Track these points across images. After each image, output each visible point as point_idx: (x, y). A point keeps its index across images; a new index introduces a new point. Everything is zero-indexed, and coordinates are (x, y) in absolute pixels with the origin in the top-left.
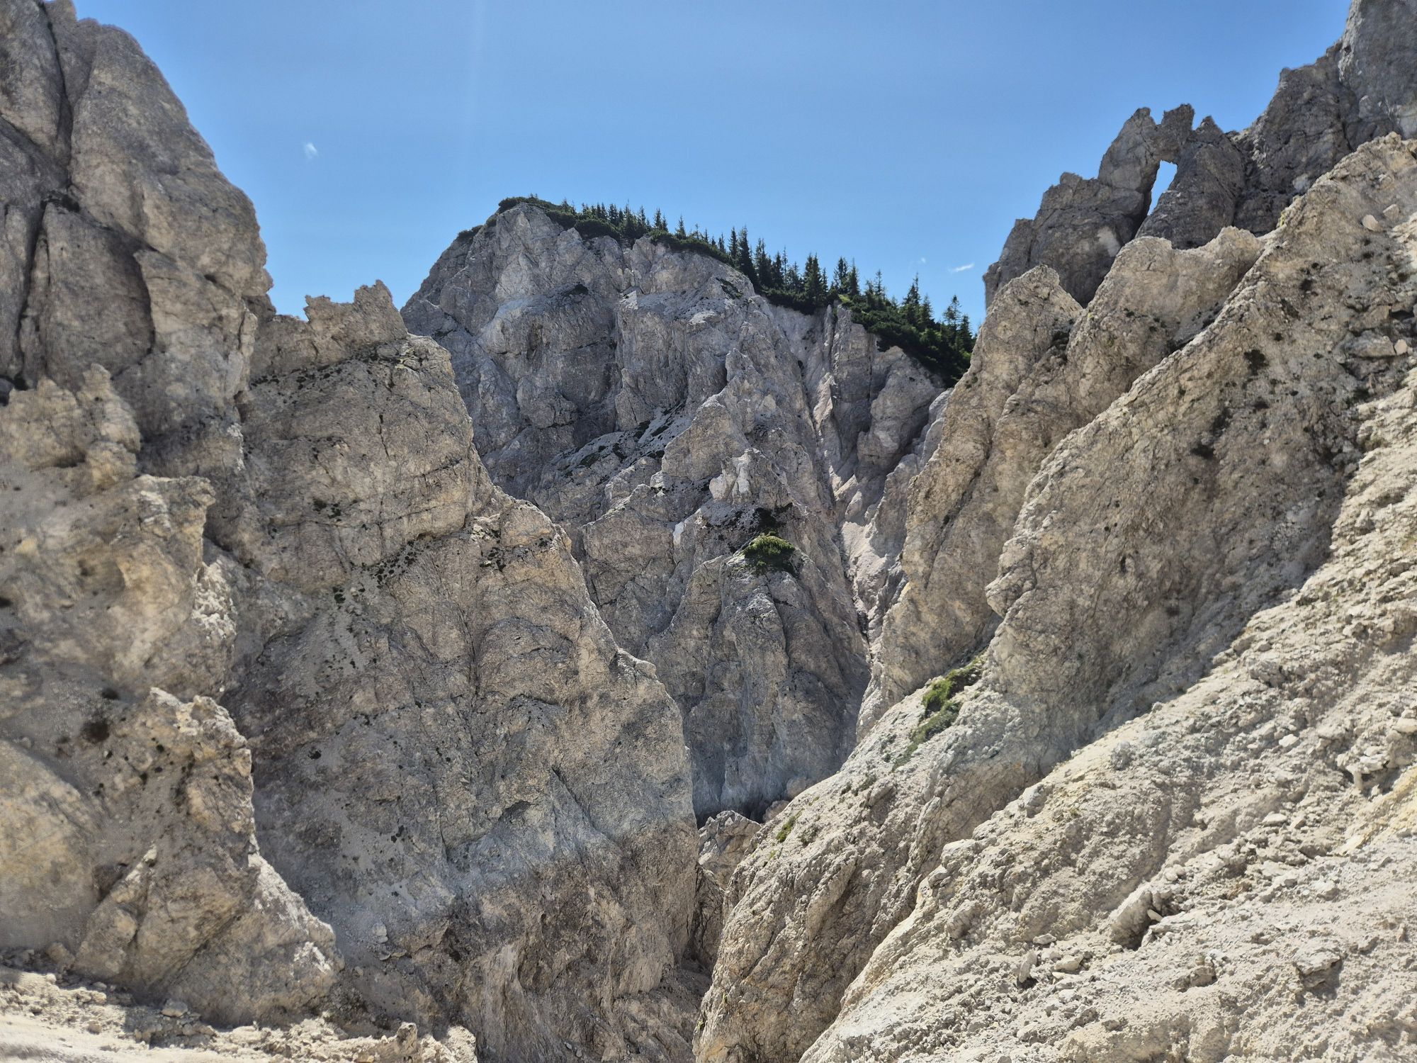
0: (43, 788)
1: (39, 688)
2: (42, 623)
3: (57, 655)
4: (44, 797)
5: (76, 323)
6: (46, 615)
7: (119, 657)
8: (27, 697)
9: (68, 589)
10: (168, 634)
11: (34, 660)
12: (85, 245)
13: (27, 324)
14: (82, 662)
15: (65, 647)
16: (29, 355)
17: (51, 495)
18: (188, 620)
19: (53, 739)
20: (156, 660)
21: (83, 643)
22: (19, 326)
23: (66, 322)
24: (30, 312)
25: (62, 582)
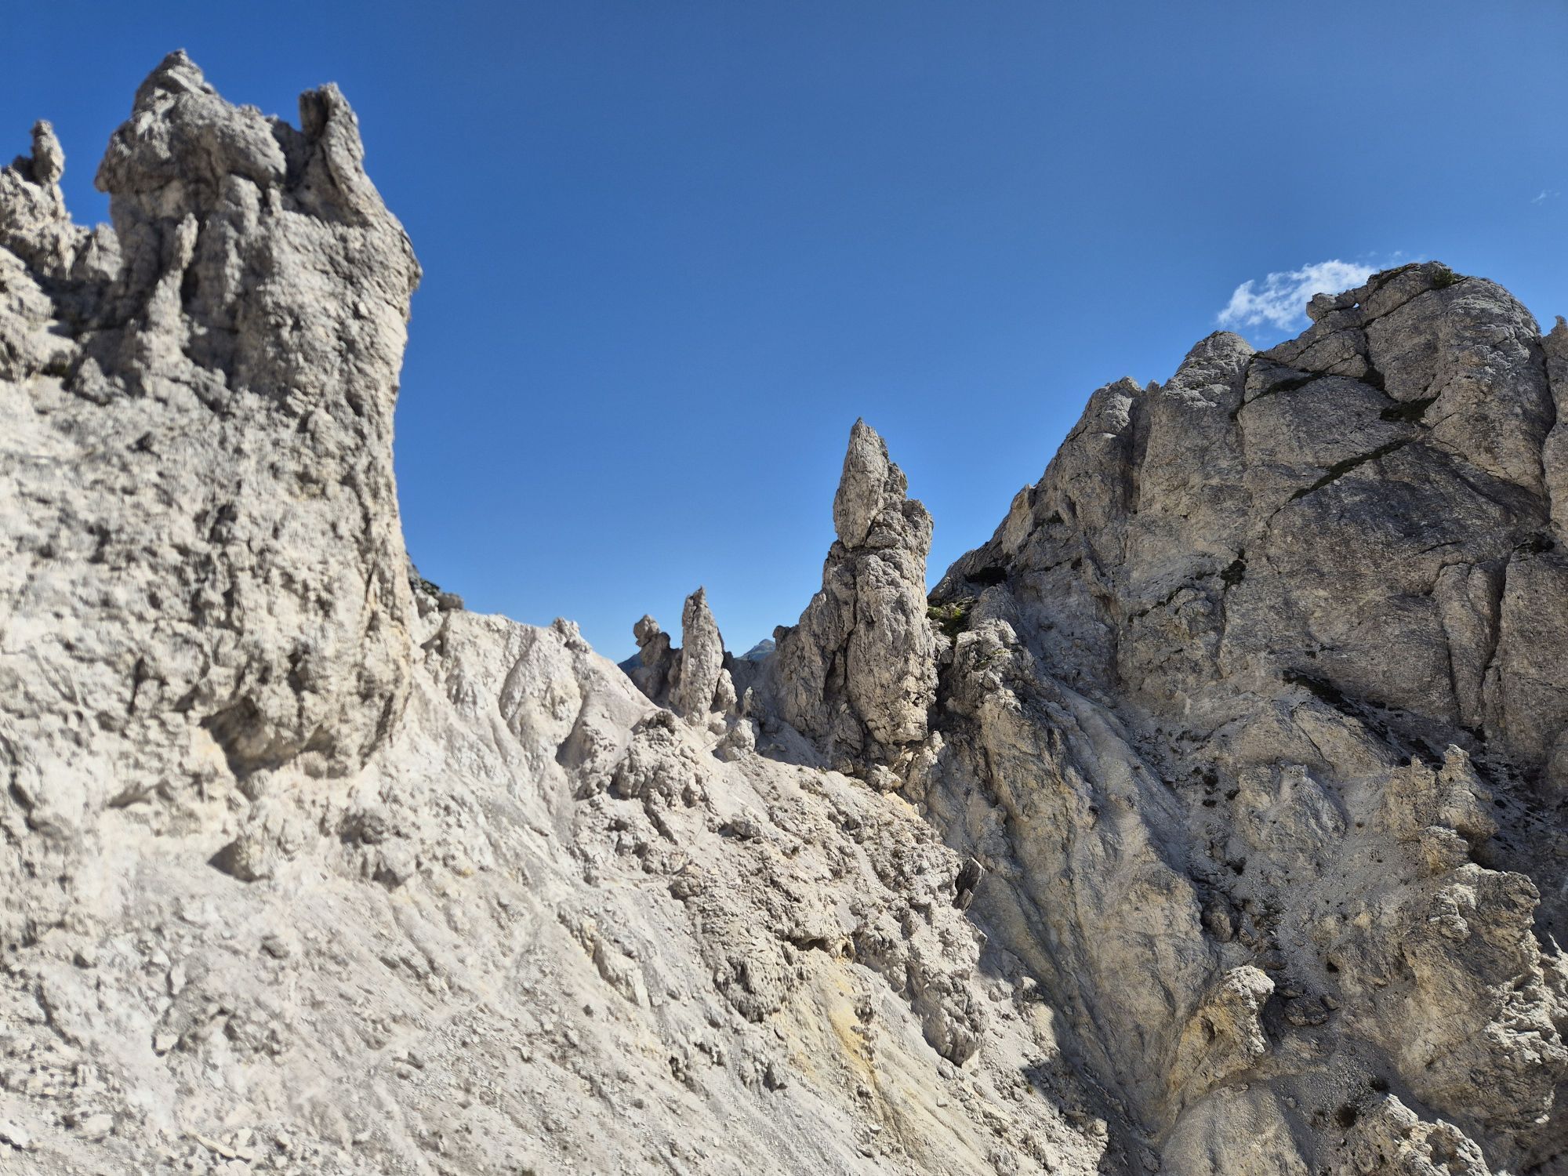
0: (1281, 1148)
1: (1328, 1056)
2: (1352, 997)
3: (1358, 1030)
4: (1279, 1157)
5: (1532, 671)
6: (1359, 989)
7: (1405, 1050)
8: (1314, 1062)
9: (1384, 968)
10: (1454, 1041)
11: (1337, 1027)
12: (1541, 589)
13: (1490, 675)
14: (1379, 1043)
15: (1367, 1024)
16: (1490, 705)
17: (1400, 872)
18: (1480, 1032)
19: (1315, 1108)
20: (1439, 1065)
21: (1382, 1026)
22: (1483, 678)
23: (1522, 671)
24: (1495, 662)
25: (1382, 962)
